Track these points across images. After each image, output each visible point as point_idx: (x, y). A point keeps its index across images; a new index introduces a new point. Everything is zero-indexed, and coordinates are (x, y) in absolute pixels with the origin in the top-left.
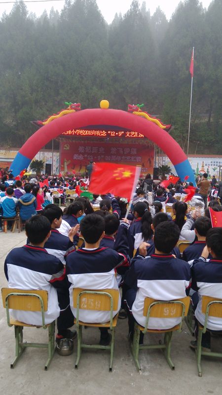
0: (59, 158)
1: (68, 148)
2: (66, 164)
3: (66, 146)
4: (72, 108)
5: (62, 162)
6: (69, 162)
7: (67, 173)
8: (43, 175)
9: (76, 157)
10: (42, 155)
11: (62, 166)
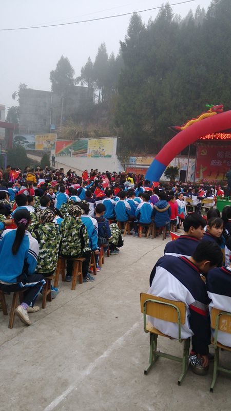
0: (194, 164)
1: (205, 154)
2: (202, 170)
3: (203, 151)
4: (213, 111)
5: (197, 168)
6: (206, 168)
7: (203, 180)
8: (177, 182)
9: (213, 163)
10: (177, 161)
11: (198, 172)
